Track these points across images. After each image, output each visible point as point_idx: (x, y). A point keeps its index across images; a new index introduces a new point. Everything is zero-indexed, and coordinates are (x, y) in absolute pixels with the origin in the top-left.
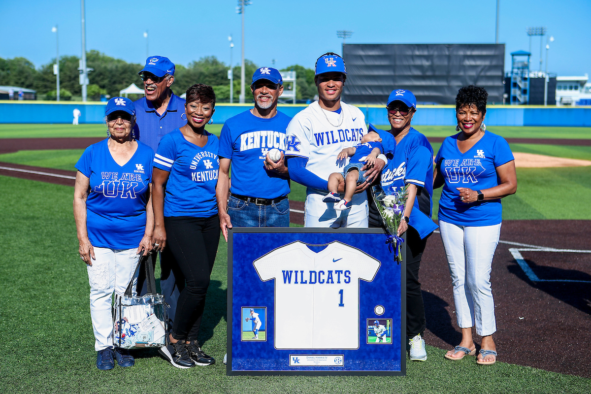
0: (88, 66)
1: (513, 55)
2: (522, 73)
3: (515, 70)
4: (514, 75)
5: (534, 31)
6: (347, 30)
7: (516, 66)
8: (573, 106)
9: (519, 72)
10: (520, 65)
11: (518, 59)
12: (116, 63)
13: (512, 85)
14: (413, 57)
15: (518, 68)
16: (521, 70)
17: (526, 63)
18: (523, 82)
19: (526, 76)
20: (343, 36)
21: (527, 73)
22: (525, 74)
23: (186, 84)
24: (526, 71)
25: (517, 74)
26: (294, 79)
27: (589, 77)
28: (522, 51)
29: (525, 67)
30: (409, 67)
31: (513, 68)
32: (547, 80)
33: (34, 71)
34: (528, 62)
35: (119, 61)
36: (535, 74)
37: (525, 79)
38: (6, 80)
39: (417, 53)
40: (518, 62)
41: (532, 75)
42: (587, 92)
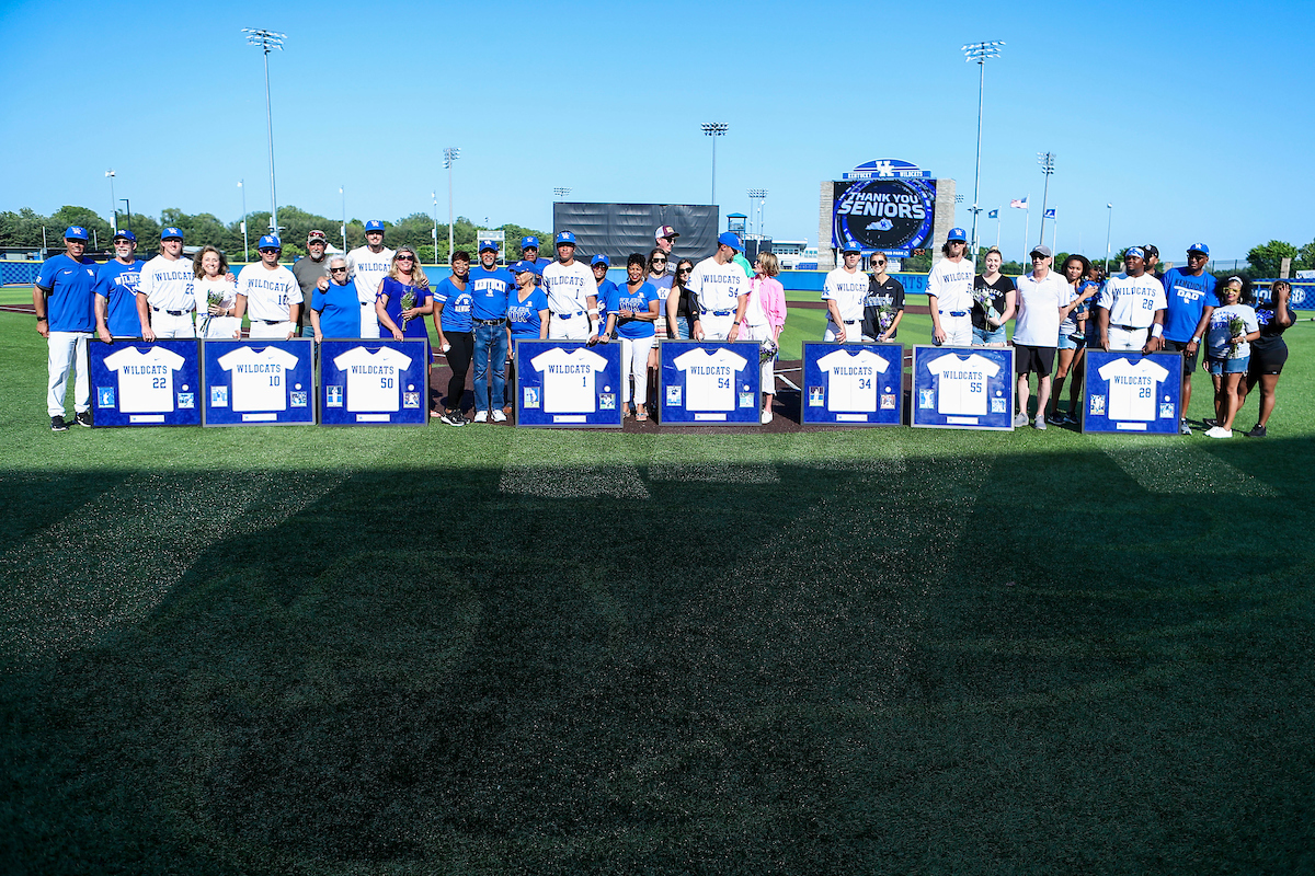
0: (278, 225)
1: (727, 217)
5: (755, 193)
8: (793, 269)
11: (734, 220)
12: (314, 221)
14: (627, 217)
17: (742, 226)
20: (561, 193)
23: (393, 243)
26: (503, 238)
28: (738, 214)
29: (742, 229)
30: (622, 228)
32: (759, 243)
33: (222, 229)
34: (744, 224)
35: (318, 218)
38: (191, 239)
39: (630, 213)
40: (734, 224)
41: (749, 239)
42: (806, 256)
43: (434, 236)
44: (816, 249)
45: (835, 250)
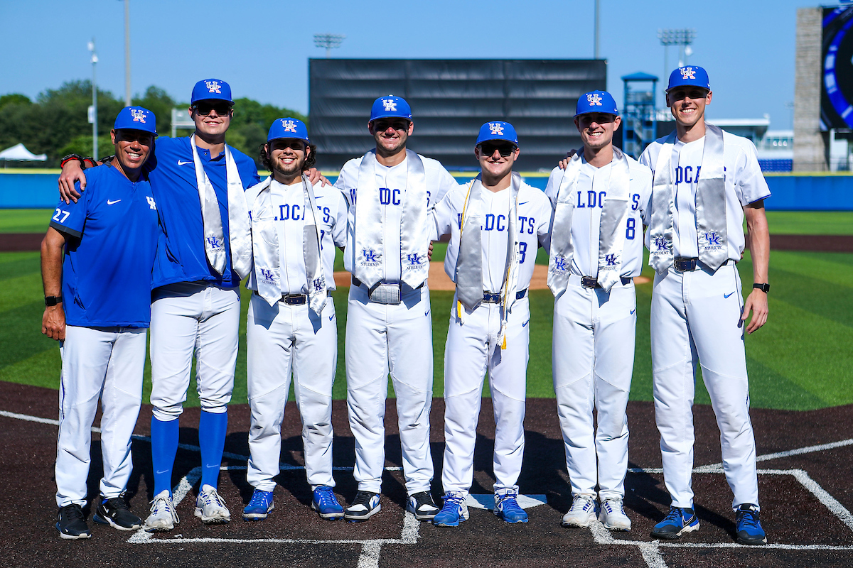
1: (626, 80)
2: (643, 112)
3: (631, 108)
4: (629, 115)
5: (672, 36)
6: (332, 33)
7: (631, 99)
9: (638, 111)
10: (639, 99)
11: (635, 86)
13: (624, 135)
14: (441, 84)
15: (636, 105)
16: (641, 107)
17: (649, 94)
18: (645, 130)
19: (652, 119)
20: (325, 44)
21: (651, 112)
22: (649, 115)
24: (650, 107)
25: (634, 114)
27: (771, 120)
28: (641, 74)
29: (649, 101)
31: (626, 104)
34: (654, 92)
36: (666, 115)
37: (648, 124)
39: (447, 76)
40: (636, 93)
41: (660, 117)
42: (768, 147)
43: (92, 119)
44: (789, 134)
45: (825, 136)
